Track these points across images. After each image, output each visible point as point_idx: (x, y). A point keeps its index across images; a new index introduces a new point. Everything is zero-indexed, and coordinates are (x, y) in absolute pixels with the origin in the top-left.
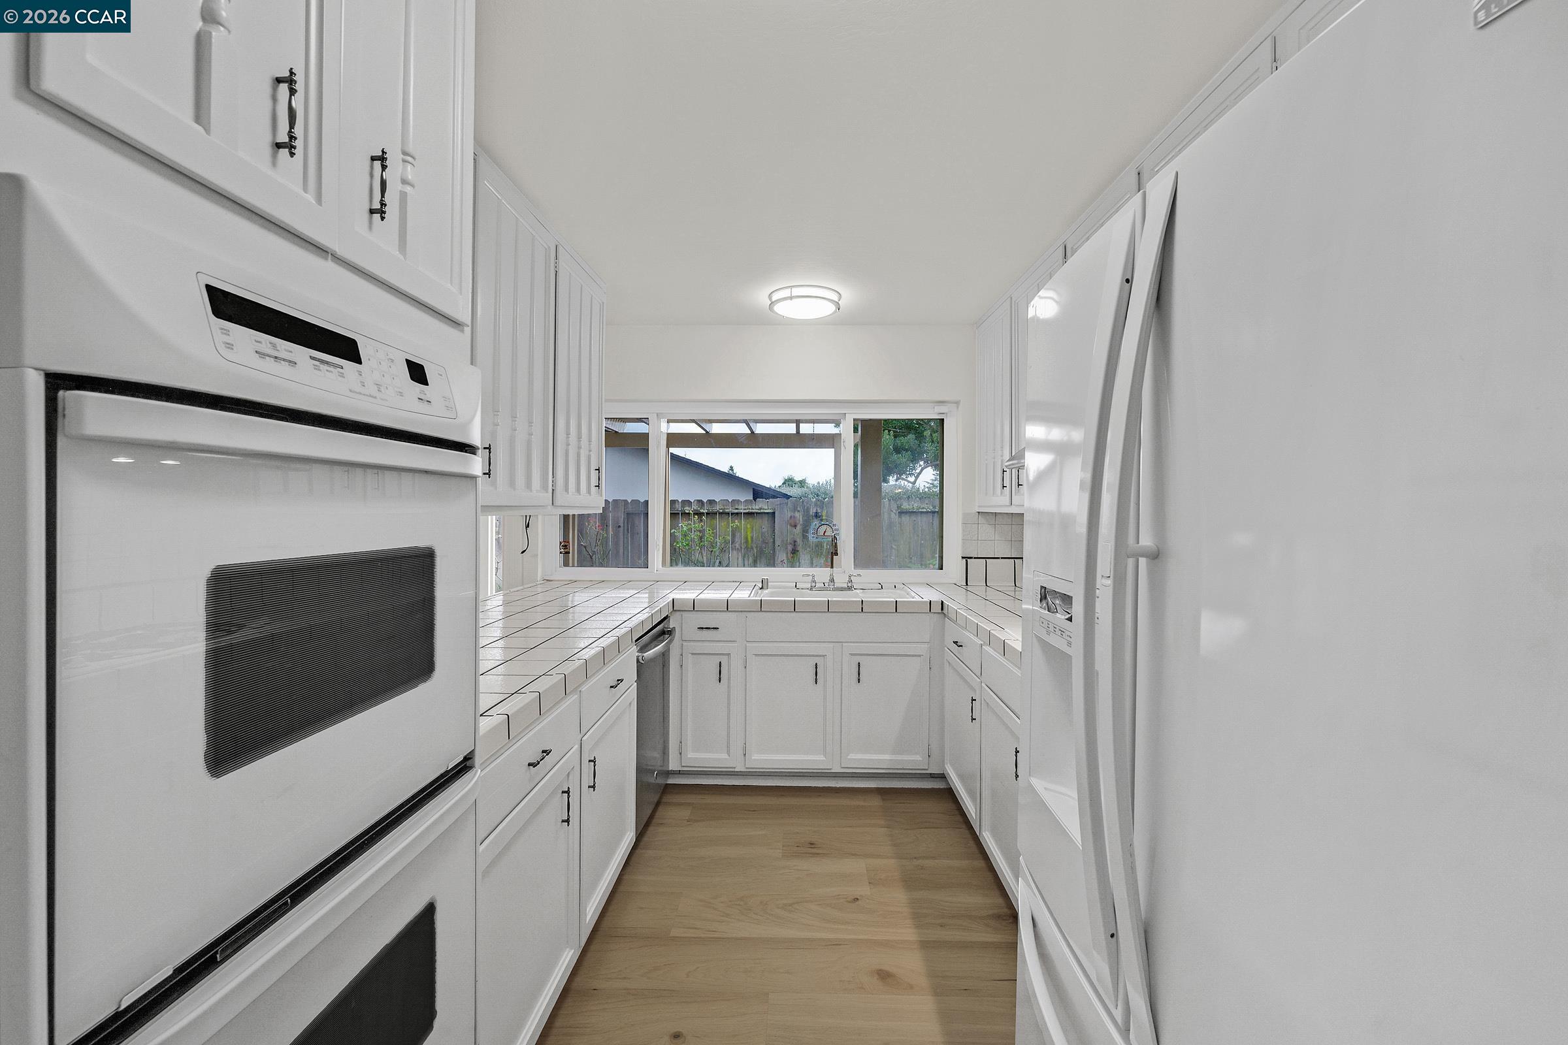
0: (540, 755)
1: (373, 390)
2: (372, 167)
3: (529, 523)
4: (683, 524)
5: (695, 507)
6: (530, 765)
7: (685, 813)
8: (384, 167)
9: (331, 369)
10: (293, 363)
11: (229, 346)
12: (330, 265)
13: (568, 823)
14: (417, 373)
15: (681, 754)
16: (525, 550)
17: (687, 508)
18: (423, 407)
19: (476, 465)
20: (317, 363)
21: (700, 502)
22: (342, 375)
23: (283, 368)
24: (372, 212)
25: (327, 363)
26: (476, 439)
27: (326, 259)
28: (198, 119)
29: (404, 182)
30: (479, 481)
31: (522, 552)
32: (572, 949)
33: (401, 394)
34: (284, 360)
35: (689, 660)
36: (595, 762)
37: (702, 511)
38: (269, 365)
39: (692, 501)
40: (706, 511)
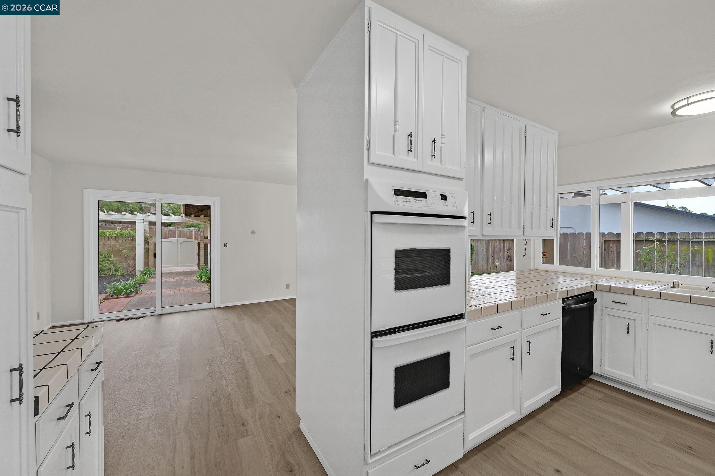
0: (497, 327)
1: (429, 205)
2: (432, 143)
3: (526, 243)
4: (646, 248)
5: (658, 237)
6: (492, 329)
7: (600, 396)
8: (435, 143)
9: (419, 201)
10: (410, 202)
11: (397, 201)
12: (421, 175)
13: (513, 360)
14: (444, 197)
15: (601, 366)
16: (525, 255)
17: (651, 238)
18: (446, 207)
19: (465, 223)
20: (416, 201)
21: (662, 234)
22: (422, 203)
23: (408, 204)
24: (432, 156)
25: (418, 200)
26: (466, 214)
27: (420, 173)
28: (393, 154)
29: (442, 143)
30: (468, 228)
31: (524, 256)
32: (515, 411)
33: (438, 205)
34: (408, 202)
35: (607, 319)
36: (530, 343)
37: (664, 239)
38: (405, 204)
39: (655, 233)
40: (668, 239)
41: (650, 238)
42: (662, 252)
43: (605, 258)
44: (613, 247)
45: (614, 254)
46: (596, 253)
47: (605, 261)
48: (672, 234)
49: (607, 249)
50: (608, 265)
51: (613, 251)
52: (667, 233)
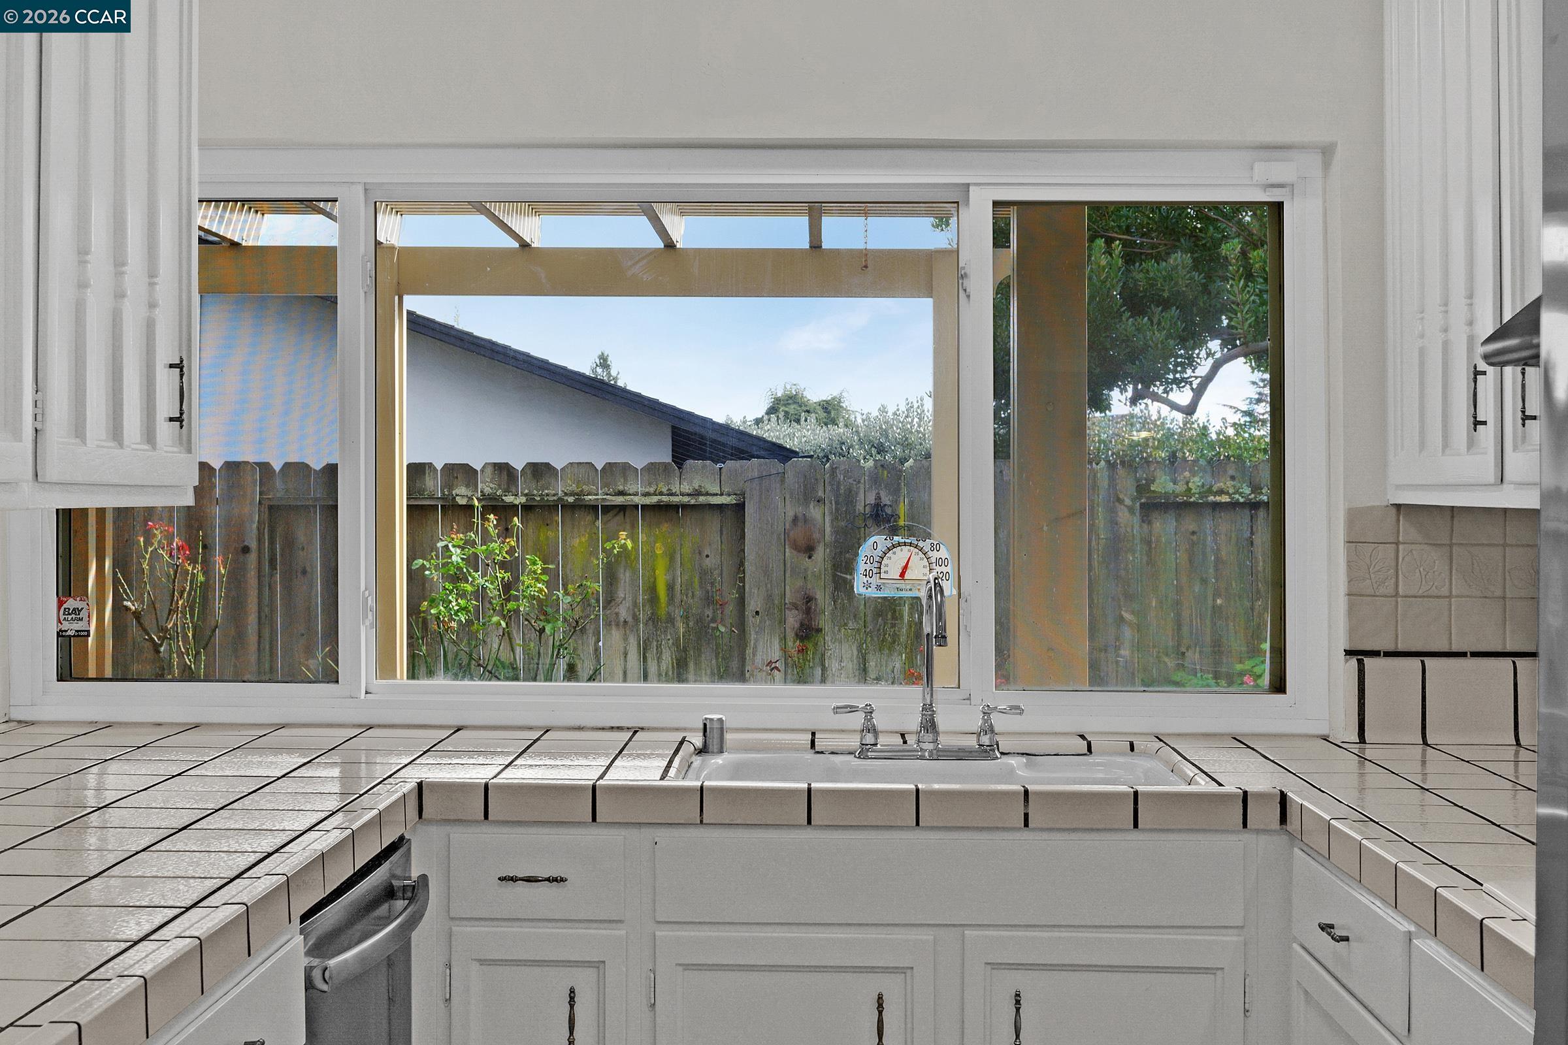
17: (463, 490)
39: (478, 467)
40: (523, 500)
41: (461, 494)
42: (503, 565)
43: (273, 610)
44: (310, 534)
45: (312, 585)
46: (363, 588)
47: (273, 632)
48: (539, 471)
49: (282, 555)
50: (266, 645)
51: (308, 569)
52: (519, 465)
